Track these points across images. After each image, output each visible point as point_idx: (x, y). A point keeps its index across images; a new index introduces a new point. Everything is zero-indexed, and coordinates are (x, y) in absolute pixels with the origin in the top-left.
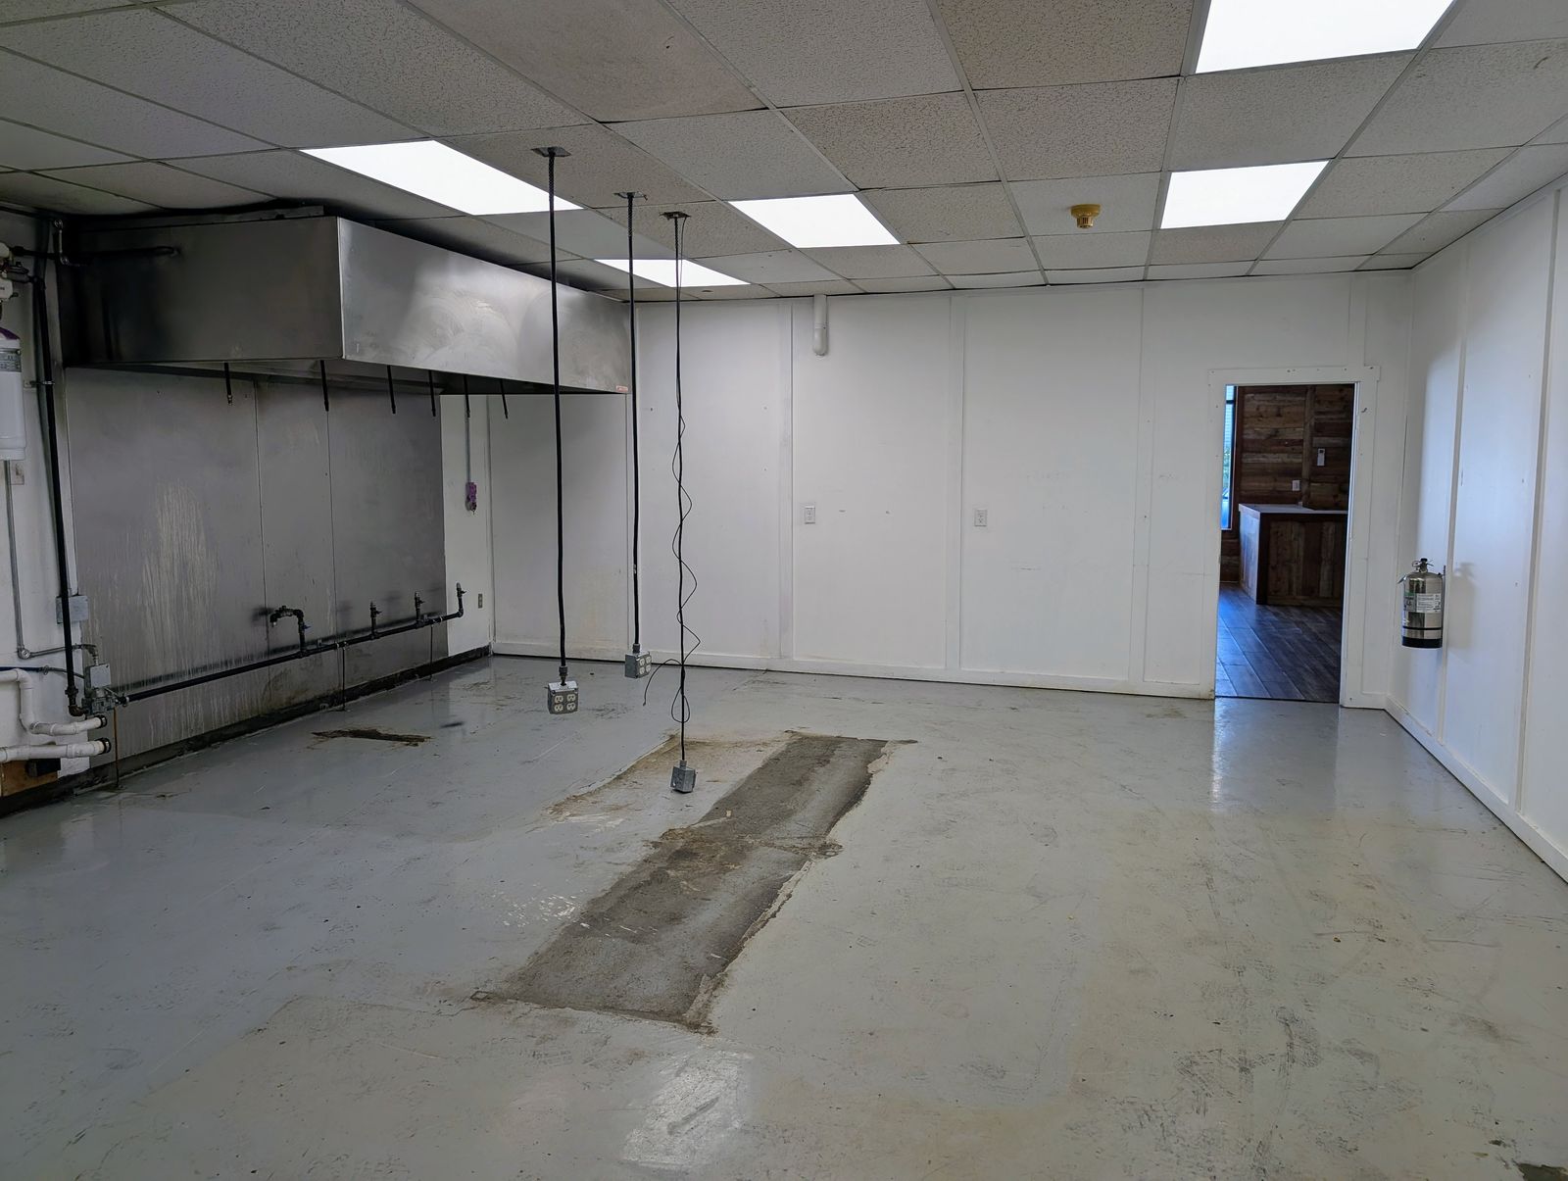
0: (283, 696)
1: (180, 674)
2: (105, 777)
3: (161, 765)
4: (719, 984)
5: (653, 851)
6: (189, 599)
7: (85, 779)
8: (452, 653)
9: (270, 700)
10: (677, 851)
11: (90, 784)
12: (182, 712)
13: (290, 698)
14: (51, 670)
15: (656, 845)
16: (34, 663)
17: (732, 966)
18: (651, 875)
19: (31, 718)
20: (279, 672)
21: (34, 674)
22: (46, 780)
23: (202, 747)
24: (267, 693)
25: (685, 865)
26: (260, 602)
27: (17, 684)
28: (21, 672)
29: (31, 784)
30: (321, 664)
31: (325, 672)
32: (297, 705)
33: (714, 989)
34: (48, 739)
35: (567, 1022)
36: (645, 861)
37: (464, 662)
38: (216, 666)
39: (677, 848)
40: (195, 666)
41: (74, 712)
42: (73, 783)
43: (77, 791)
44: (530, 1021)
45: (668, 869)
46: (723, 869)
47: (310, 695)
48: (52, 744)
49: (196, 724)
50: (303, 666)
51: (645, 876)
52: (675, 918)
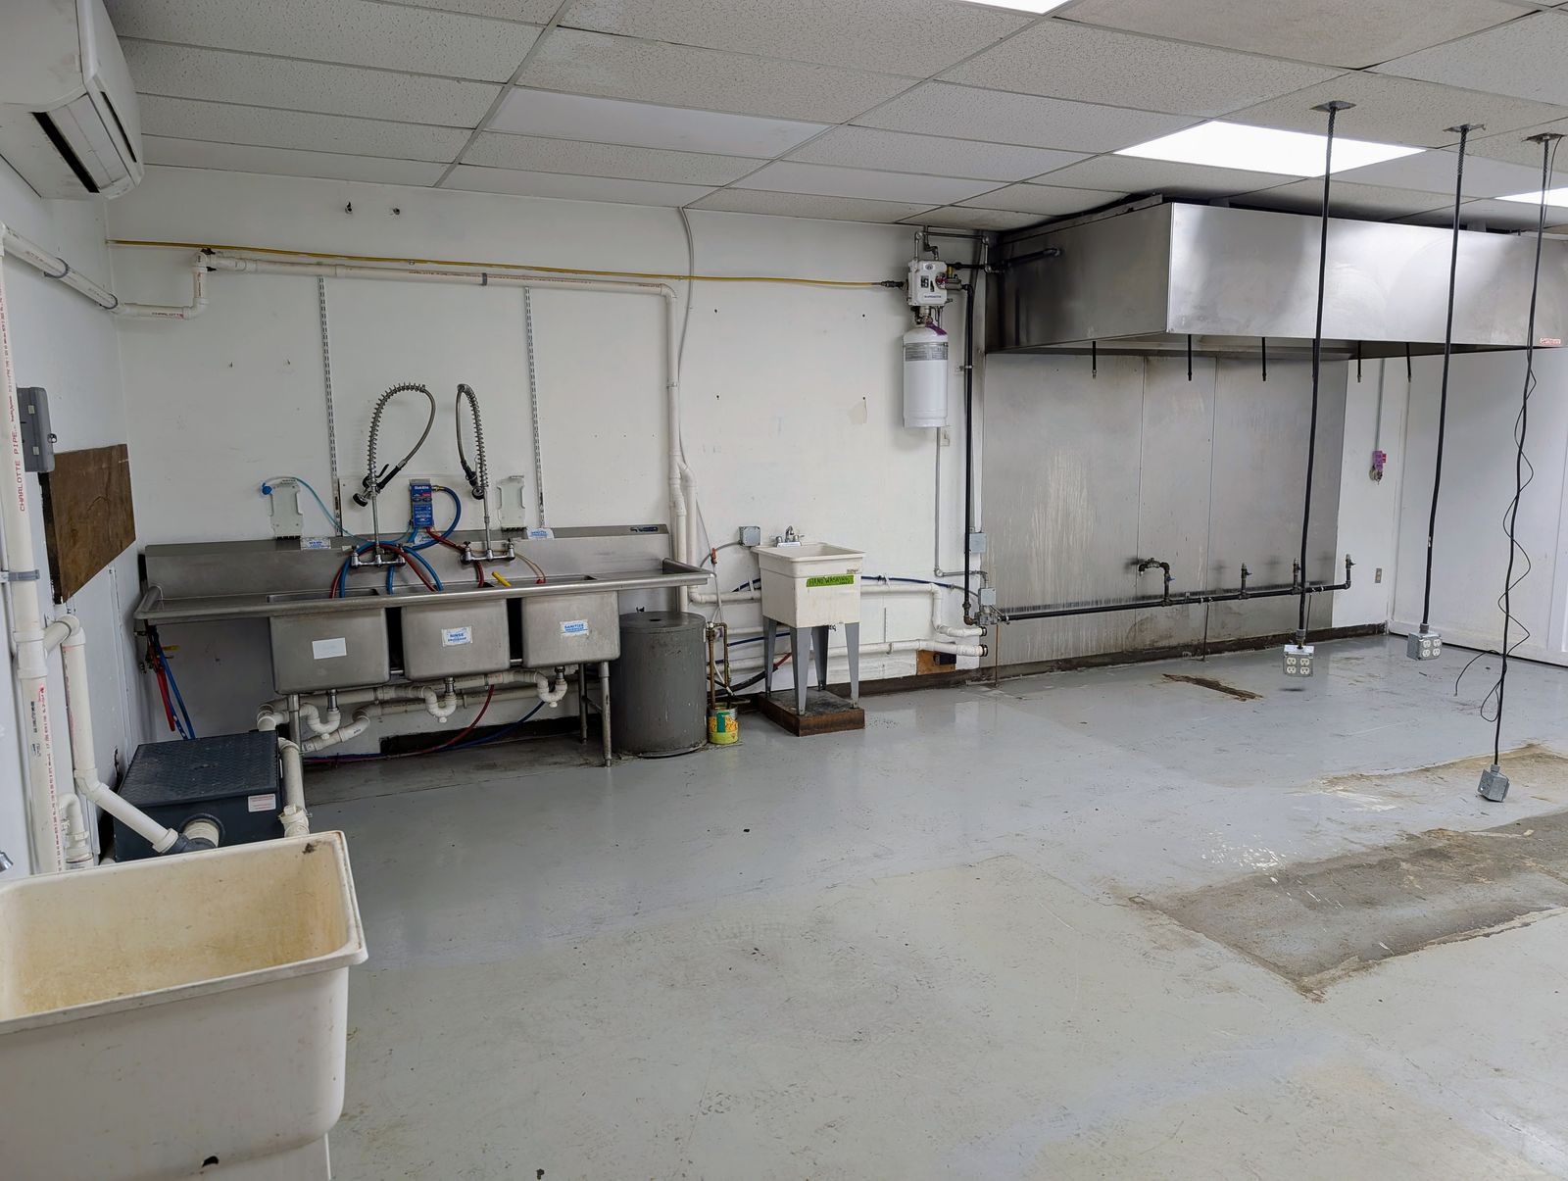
0: (1147, 639)
1: (1057, 606)
2: (988, 676)
3: (1034, 676)
4: (1366, 968)
5: (1404, 842)
6: (1068, 544)
7: (974, 675)
8: (1336, 624)
9: (1134, 640)
10: (1431, 849)
11: (979, 680)
12: (1055, 638)
13: (1154, 641)
14: (956, 587)
15: (1411, 837)
16: (944, 581)
17: (1395, 960)
18: (1380, 862)
19: (938, 622)
20: (1145, 617)
21: (945, 589)
22: (947, 669)
23: (1070, 669)
24: (1132, 634)
25: (1427, 863)
26: (1132, 553)
27: (932, 594)
28: (934, 585)
29: (936, 670)
30: (1188, 616)
31: (1192, 622)
32: (1160, 648)
33: (1354, 970)
34: (951, 639)
35: (1191, 943)
36: (1386, 848)
37: (1351, 636)
38: (1088, 603)
39: (1432, 847)
40: (1070, 601)
41: (968, 622)
42: (966, 676)
43: (968, 682)
44: (1161, 931)
45: (1403, 861)
46: (1470, 878)
47: (1173, 642)
48: (954, 643)
49: (1066, 648)
50: (1169, 615)
51: (1374, 860)
52: (1370, 902)
